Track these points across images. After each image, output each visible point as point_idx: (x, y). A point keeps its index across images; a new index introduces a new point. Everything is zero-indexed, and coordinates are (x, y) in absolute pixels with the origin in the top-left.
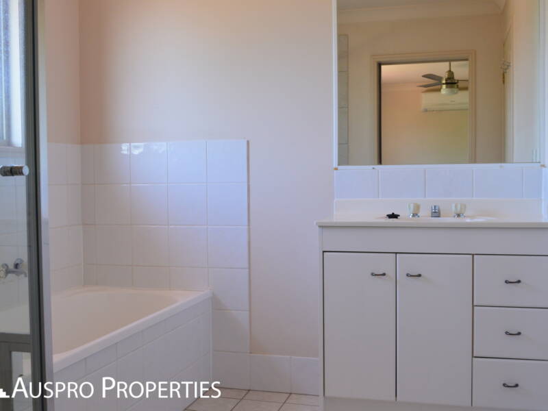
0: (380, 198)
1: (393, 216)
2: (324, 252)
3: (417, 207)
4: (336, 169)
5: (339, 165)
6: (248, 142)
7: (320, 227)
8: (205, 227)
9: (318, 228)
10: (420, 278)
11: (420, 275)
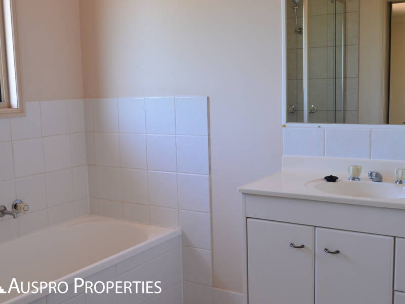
0: (325, 157)
1: (331, 179)
2: (247, 218)
3: (357, 170)
4: (284, 126)
5: (286, 122)
6: (208, 98)
7: (243, 193)
8: (176, 173)
9: (241, 194)
10: (338, 254)
11: (338, 252)
